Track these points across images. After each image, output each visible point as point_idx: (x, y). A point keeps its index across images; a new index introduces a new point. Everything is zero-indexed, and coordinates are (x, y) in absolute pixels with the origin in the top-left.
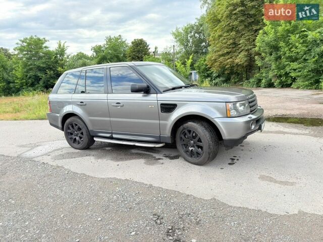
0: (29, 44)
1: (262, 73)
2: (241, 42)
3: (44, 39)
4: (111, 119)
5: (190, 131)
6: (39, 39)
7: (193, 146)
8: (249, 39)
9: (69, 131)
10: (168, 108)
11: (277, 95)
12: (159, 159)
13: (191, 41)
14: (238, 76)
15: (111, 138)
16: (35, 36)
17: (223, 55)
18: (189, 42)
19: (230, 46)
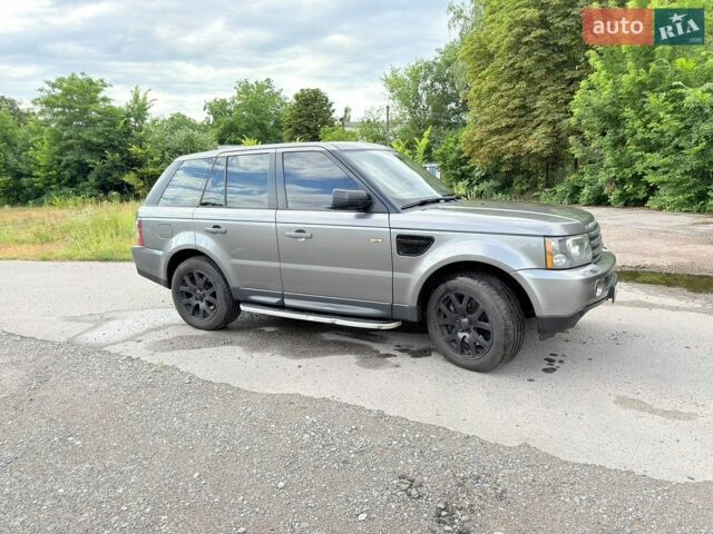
0: (68, 92)
1: (583, 174)
2: (539, 104)
3: (102, 81)
4: (284, 265)
5: (460, 298)
6: (91, 82)
7: (467, 330)
8: (556, 99)
9: (184, 288)
10: (414, 245)
11: (618, 223)
12: (389, 355)
13: (424, 97)
14: (529, 178)
15: (281, 306)
16: (82, 74)
17: (497, 132)
19: (515, 113)
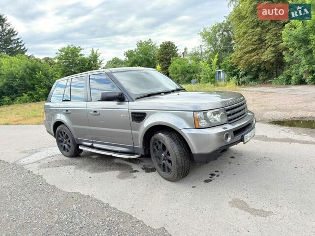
1: (292, 69)
2: (267, 37)
3: (79, 47)
4: (91, 128)
5: (160, 143)
6: (75, 48)
7: (164, 160)
8: (276, 33)
11: (306, 93)
13: (219, 40)
14: (267, 73)
15: (92, 147)
18: (217, 41)
19: (256, 43)
